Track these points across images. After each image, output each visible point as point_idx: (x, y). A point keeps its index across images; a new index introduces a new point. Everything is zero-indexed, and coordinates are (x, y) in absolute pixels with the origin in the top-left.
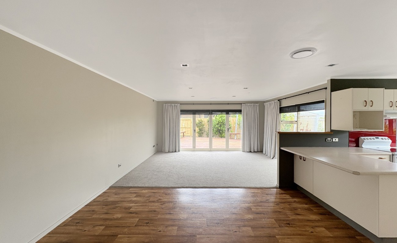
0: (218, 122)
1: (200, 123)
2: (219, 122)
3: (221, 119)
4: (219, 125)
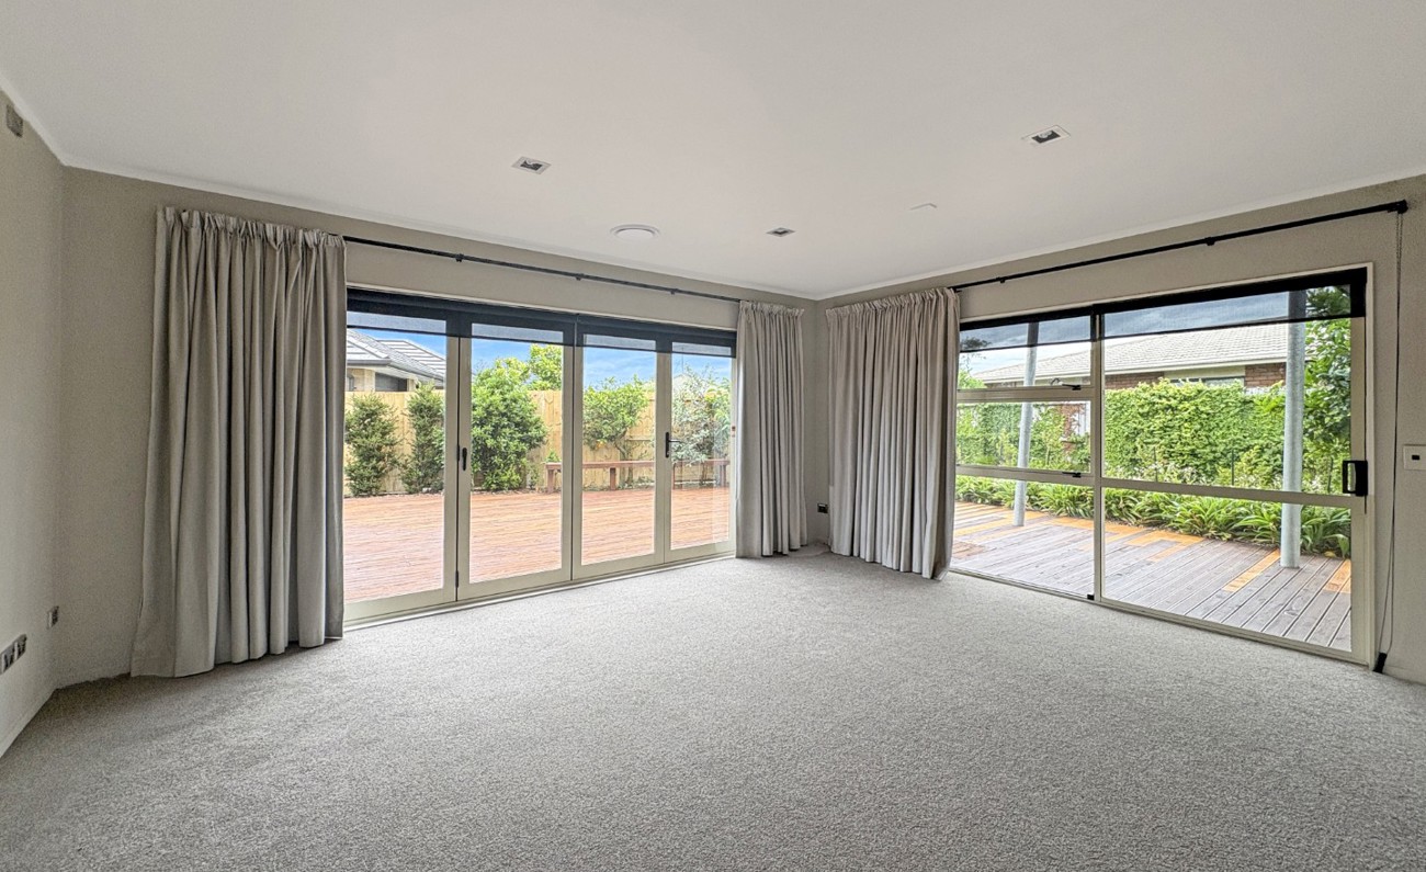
0: (486, 409)
1: (368, 416)
2: (490, 414)
3: (497, 397)
4: (489, 428)
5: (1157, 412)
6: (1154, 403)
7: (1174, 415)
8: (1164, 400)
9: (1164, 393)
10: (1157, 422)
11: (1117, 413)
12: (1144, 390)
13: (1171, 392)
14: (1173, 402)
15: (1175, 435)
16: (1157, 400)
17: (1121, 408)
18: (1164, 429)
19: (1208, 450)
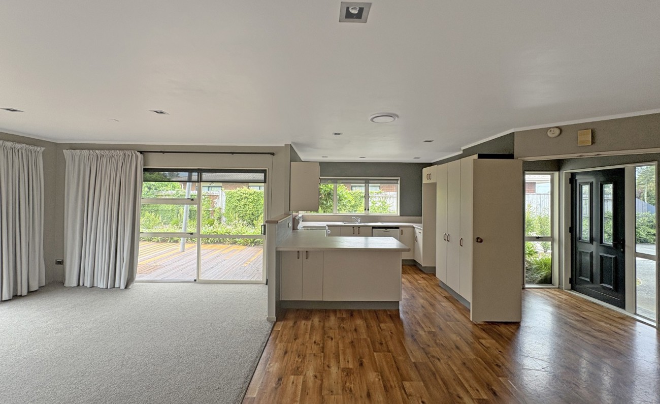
5: (242, 199)
6: (242, 196)
7: (247, 200)
8: (244, 195)
9: (244, 192)
10: (242, 203)
11: (230, 199)
12: (239, 191)
13: (247, 192)
14: (247, 196)
15: (247, 208)
16: (242, 195)
17: (231, 197)
18: (244, 205)
19: (256, 213)
